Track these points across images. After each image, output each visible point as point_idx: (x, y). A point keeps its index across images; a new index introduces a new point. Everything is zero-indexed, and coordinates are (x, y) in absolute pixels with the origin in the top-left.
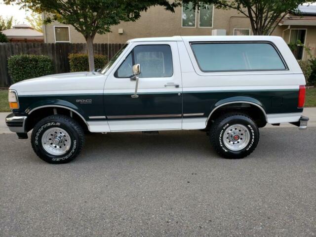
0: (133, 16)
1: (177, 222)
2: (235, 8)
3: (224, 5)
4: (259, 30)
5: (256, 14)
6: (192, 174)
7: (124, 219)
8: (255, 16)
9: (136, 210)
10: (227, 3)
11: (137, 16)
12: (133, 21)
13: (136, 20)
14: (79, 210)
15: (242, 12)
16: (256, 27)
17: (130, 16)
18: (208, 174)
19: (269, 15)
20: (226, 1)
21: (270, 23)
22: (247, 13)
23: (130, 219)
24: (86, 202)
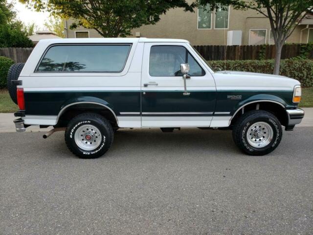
0: (153, 19)
1: (222, 212)
2: (254, 9)
3: (242, 6)
4: (279, 30)
5: (276, 14)
6: (226, 169)
7: (171, 208)
8: (275, 16)
9: (180, 200)
10: (246, 3)
11: (157, 19)
12: (153, 24)
13: (156, 23)
14: (127, 199)
15: (262, 13)
16: (275, 26)
17: (150, 20)
18: (242, 169)
19: (289, 15)
20: (244, 2)
21: (290, 23)
22: (266, 13)
23: (176, 207)
24: (131, 192)
